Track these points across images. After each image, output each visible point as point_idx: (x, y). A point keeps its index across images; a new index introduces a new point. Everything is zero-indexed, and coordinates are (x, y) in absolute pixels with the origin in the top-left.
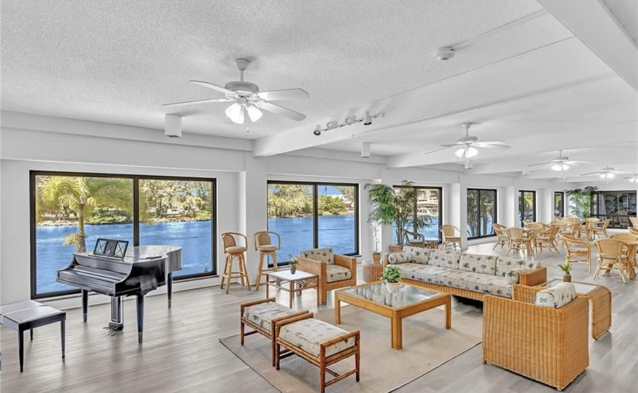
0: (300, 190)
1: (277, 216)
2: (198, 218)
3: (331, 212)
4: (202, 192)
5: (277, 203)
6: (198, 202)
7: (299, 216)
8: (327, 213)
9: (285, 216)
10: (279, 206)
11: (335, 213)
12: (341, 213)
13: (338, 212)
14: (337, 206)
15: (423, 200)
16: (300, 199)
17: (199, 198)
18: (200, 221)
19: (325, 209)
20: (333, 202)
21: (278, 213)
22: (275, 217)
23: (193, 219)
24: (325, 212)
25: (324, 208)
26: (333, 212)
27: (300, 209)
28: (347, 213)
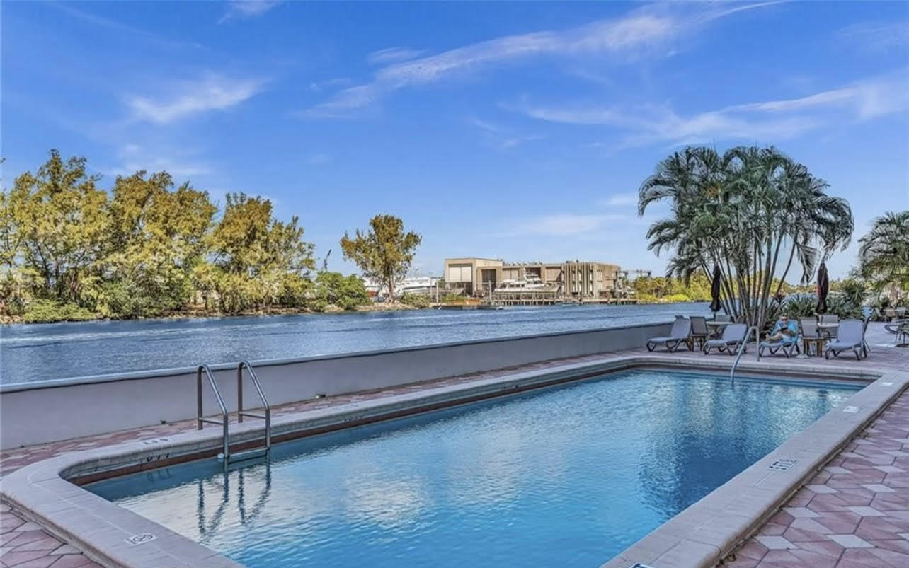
0: (274, 259)
1: (225, 311)
2: (30, 316)
3: (340, 305)
4: (40, 258)
5: (222, 283)
6: (29, 280)
7: (272, 312)
8: (333, 307)
9: (242, 313)
10: (228, 290)
11: (348, 309)
12: (361, 308)
13: (354, 305)
14: (353, 293)
15: (518, 286)
16: (273, 277)
17: (31, 271)
18: (35, 322)
19: (328, 299)
20: (344, 285)
21: (227, 305)
22: (219, 314)
23: (17, 319)
24: (329, 306)
25: (326, 296)
26: (346, 305)
27: (274, 298)
28: (371, 307)
